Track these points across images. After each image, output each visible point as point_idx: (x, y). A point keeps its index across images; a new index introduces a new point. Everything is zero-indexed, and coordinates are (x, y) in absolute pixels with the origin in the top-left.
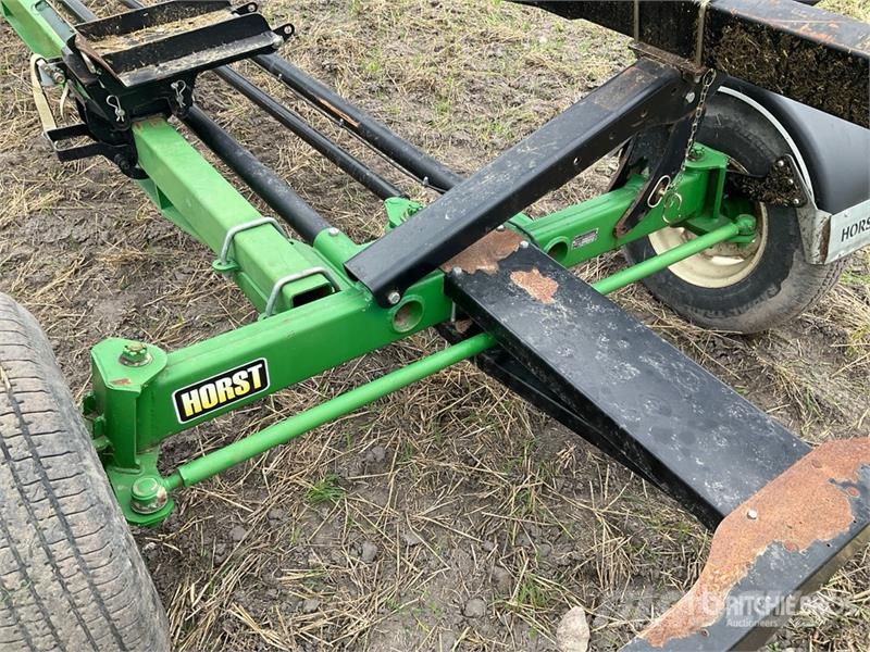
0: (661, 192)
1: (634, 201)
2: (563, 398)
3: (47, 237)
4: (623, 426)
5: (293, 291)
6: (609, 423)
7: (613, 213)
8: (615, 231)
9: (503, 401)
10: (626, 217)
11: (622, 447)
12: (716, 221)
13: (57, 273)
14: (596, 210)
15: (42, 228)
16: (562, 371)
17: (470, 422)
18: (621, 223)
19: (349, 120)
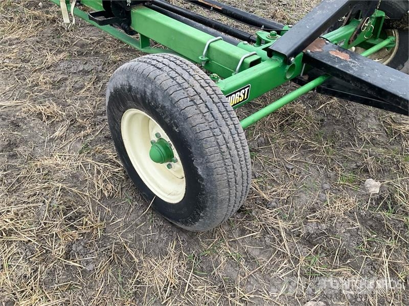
0: (366, 25)
1: (356, 28)
2: (369, 92)
3: (72, 70)
4: (401, 96)
5: (249, 60)
6: (394, 96)
7: (348, 34)
8: (349, 41)
9: (305, 117)
10: (354, 35)
11: (399, 104)
12: (377, 40)
13: (86, 84)
14: (337, 35)
15: (69, 66)
16: (369, 81)
17: (293, 127)
18: (352, 38)
19: (217, 7)
